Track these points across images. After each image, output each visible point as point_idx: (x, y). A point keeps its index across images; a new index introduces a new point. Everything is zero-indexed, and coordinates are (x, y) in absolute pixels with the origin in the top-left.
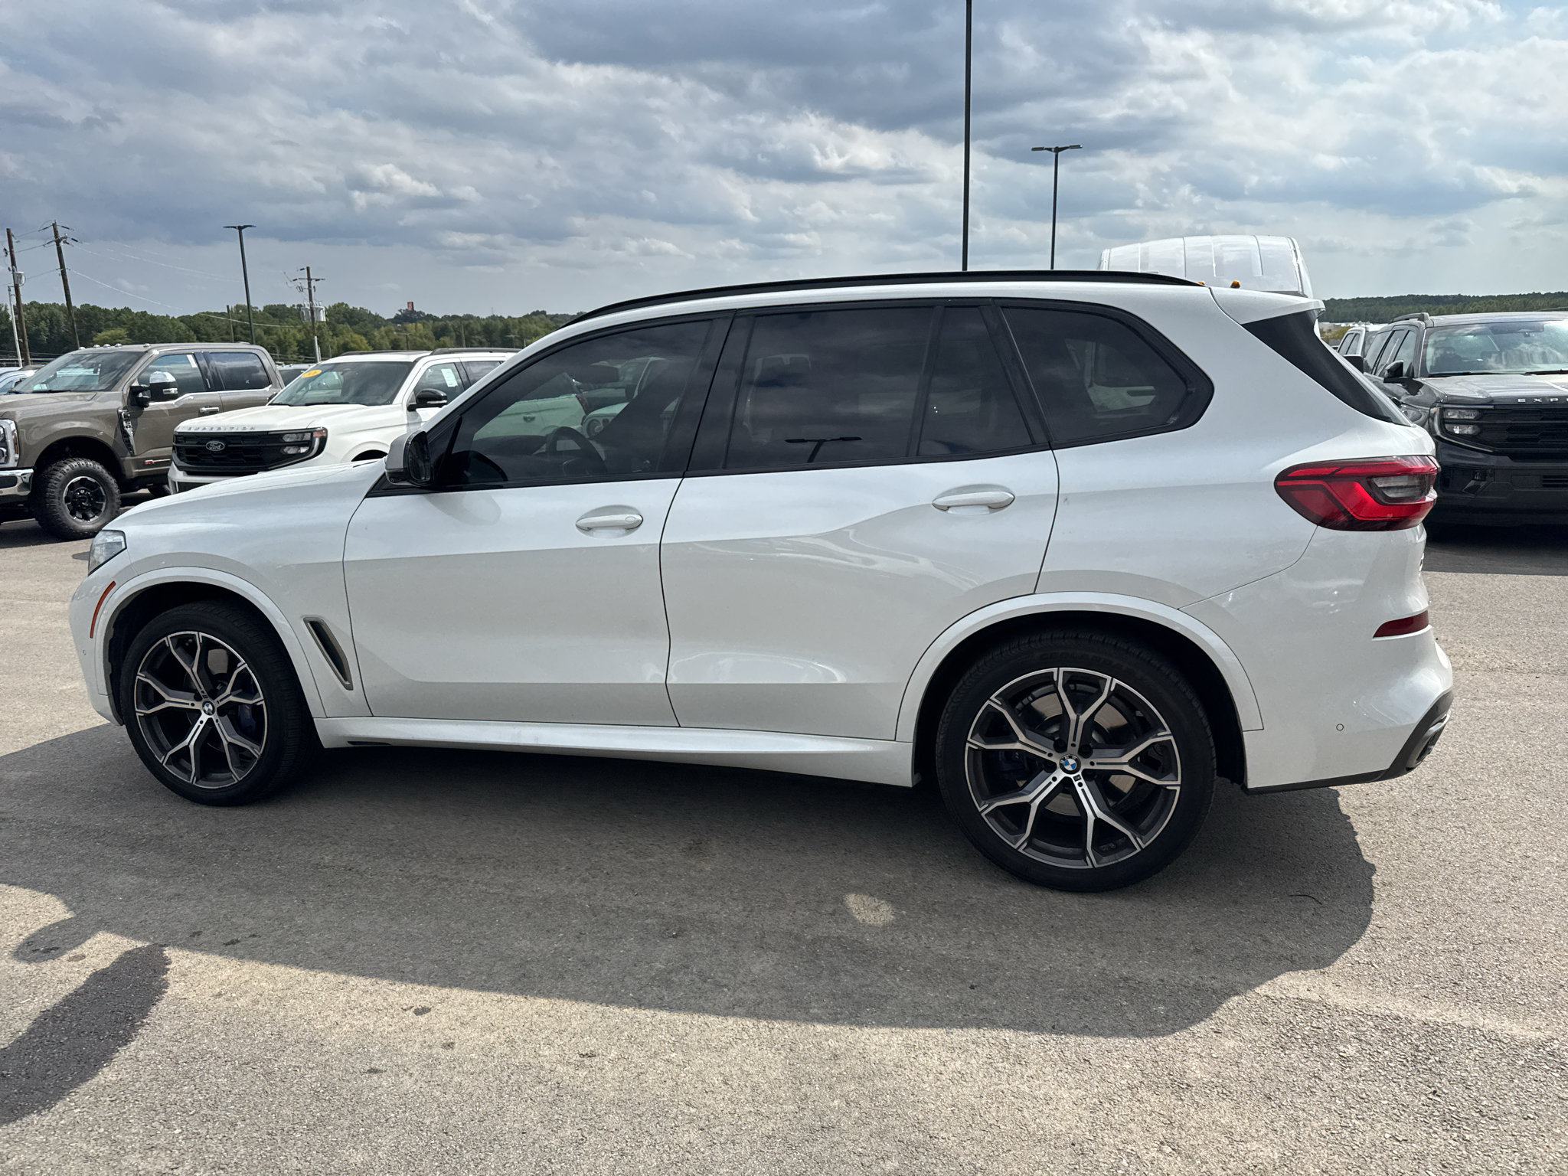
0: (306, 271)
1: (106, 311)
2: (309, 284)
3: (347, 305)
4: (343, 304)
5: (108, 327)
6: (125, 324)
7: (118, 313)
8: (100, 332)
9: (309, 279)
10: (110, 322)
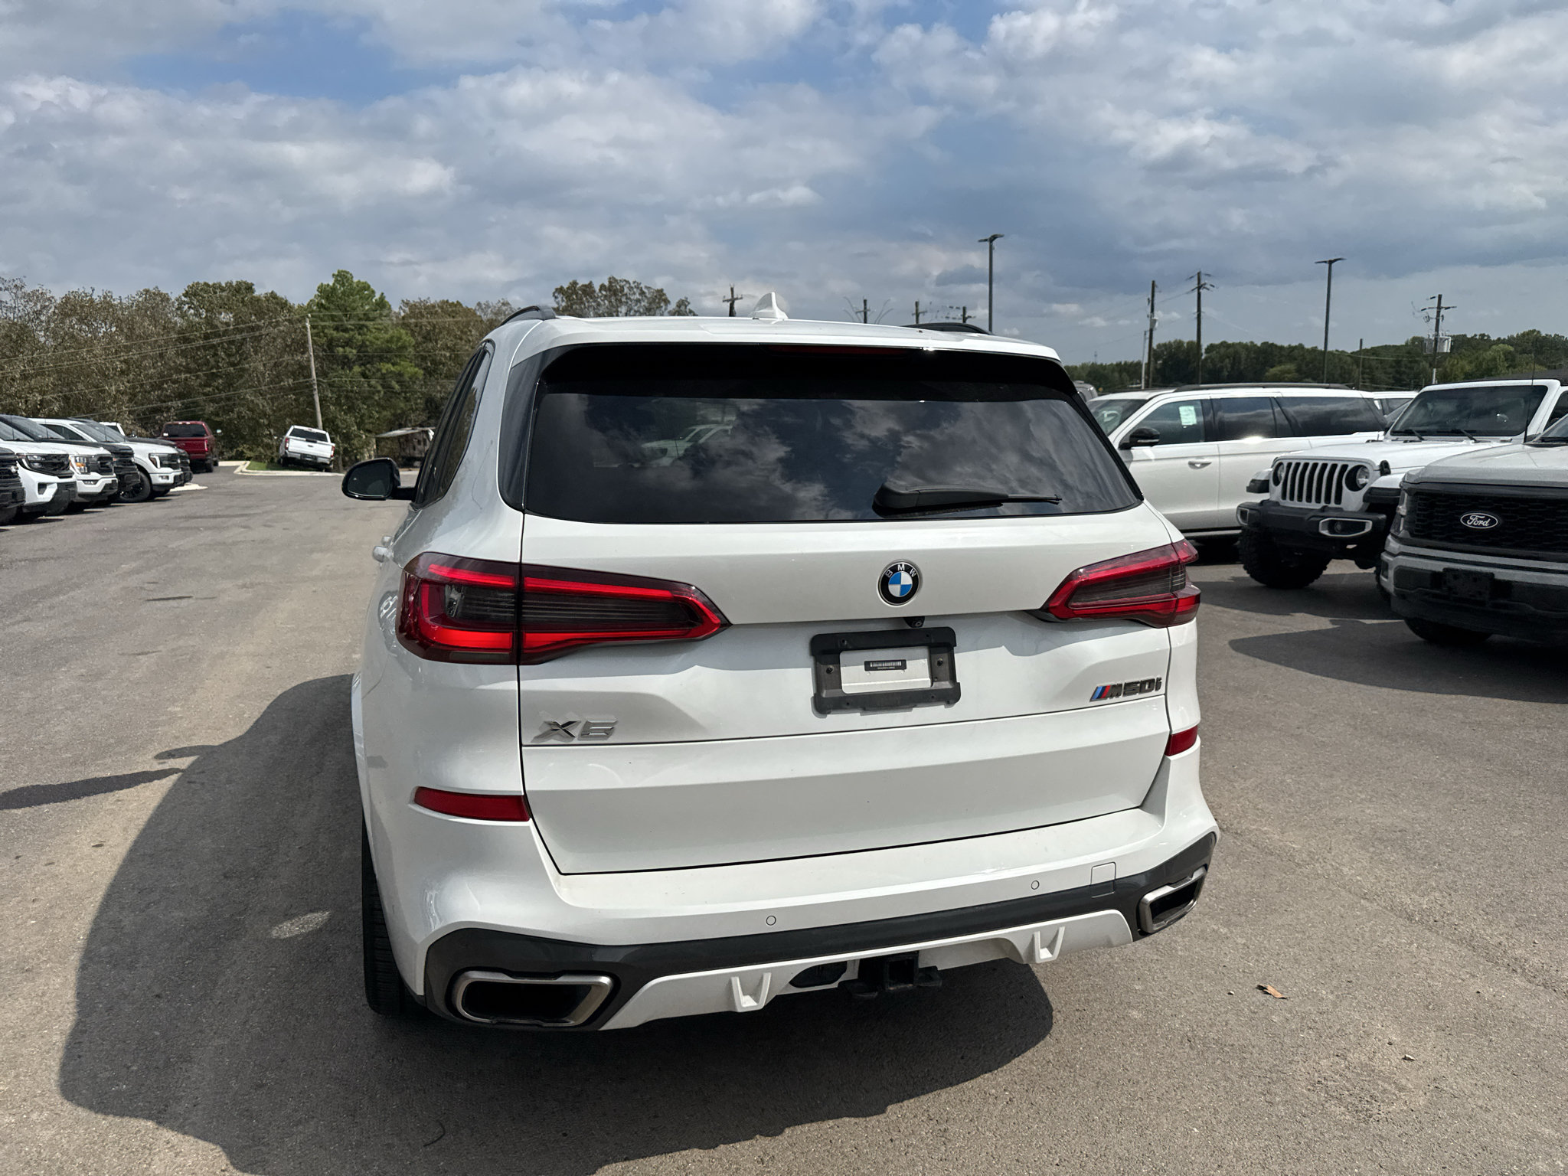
0: (1437, 299)
1: (1282, 348)
2: (1438, 313)
3: (1539, 332)
4: (1535, 330)
5: (1280, 363)
6: (1295, 359)
7: (1291, 349)
8: (1272, 367)
9: (1439, 308)
10: (1283, 359)
